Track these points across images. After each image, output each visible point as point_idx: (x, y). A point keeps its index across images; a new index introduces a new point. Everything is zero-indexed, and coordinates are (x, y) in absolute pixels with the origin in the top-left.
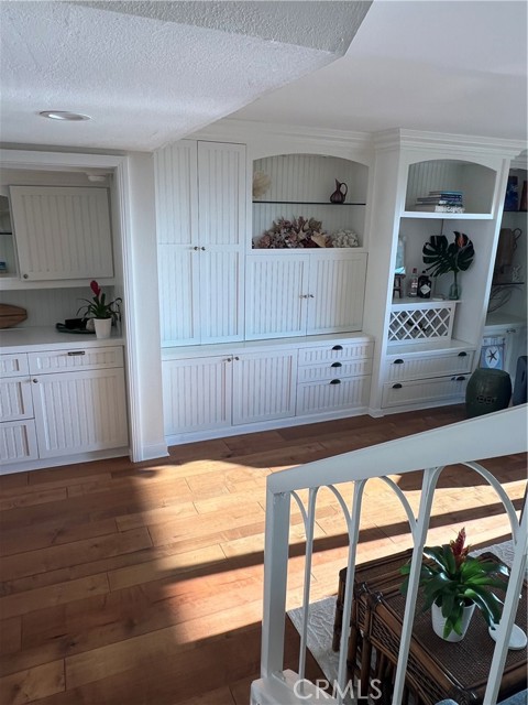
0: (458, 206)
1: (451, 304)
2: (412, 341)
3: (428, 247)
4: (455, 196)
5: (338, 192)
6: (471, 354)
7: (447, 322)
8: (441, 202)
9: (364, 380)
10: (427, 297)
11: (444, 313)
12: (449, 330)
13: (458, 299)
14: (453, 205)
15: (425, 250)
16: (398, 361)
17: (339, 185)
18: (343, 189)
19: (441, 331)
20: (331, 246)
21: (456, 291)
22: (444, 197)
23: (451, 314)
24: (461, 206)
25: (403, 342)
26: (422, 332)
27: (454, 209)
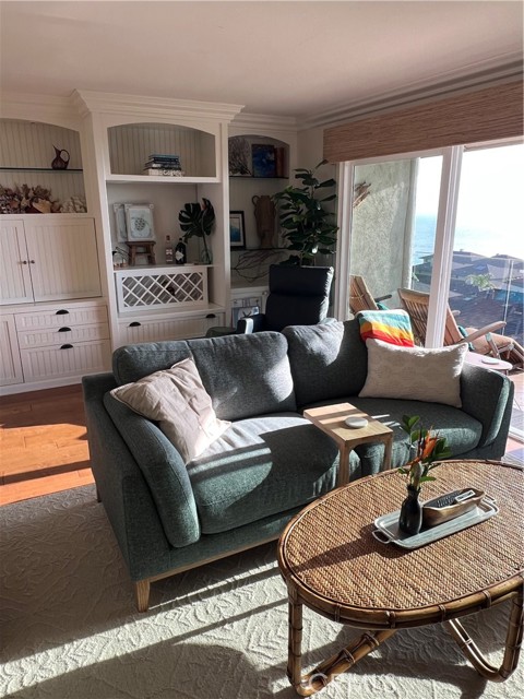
0: (176, 169)
1: (202, 269)
2: (162, 305)
3: (183, 215)
4: (170, 160)
5: (58, 158)
6: (221, 316)
7: (201, 286)
8: (154, 165)
9: (102, 344)
10: (181, 263)
11: (195, 277)
12: (205, 293)
13: (210, 263)
14: (171, 169)
15: (181, 218)
16: (135, 324)
17: (59, 153)
18: (64, 156)
19: (196, 295)
20: (58, 211)
21: (207, 255)
22: (156, 160)
23: (204, 278)
24: (180, 169)
25: (152, 306)
26: (173, 297)
27: (172, 172)
